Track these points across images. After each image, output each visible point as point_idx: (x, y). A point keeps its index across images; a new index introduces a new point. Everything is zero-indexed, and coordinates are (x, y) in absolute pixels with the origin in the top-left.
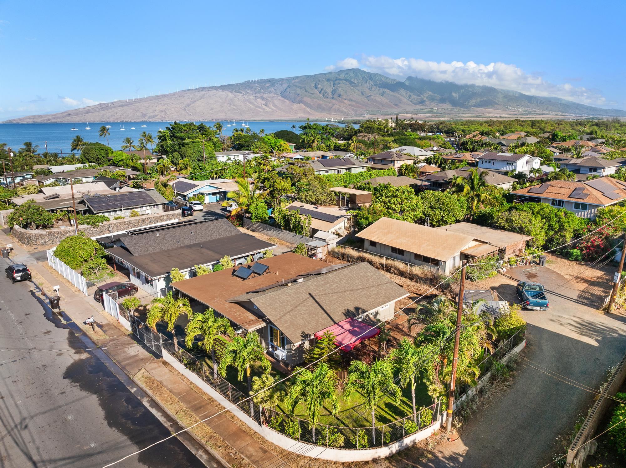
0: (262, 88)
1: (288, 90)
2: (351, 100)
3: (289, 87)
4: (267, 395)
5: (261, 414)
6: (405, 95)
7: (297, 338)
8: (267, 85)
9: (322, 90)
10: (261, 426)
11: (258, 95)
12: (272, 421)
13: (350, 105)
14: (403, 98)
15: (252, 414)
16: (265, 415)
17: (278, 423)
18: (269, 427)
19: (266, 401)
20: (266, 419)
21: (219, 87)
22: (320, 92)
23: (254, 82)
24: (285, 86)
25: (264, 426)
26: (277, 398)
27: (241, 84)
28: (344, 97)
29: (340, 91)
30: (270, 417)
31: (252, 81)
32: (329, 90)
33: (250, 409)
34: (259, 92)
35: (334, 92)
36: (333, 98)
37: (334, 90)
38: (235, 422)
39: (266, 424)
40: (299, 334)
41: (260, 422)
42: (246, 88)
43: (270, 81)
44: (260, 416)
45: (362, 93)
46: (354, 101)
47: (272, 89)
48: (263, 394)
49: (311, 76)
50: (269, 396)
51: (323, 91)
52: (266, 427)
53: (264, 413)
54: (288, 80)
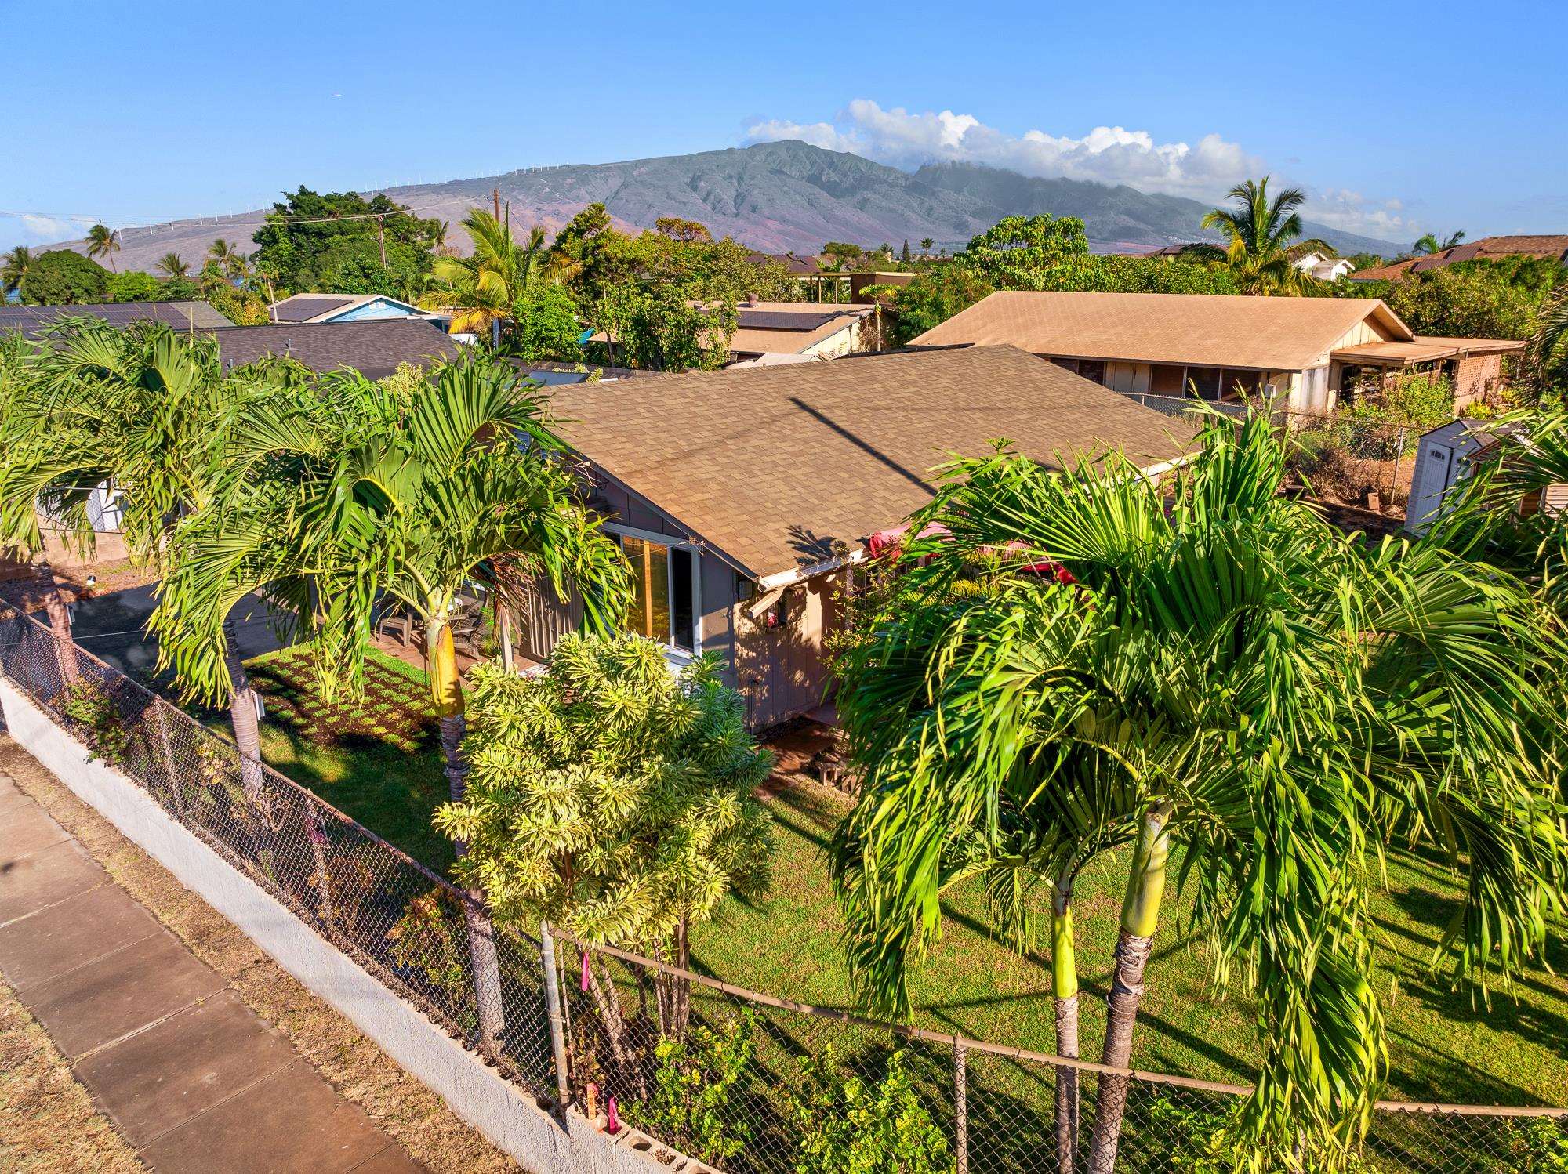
0: (555, 189)
1: (622, 194)
2: (783, 220)
3: (625, 186)
4: (608, 816)
5: (557, 1021)
6: (917, 208)
7: (776, 552)
8: (569, 181)
9: (708, 194)
10: (560, 1117)
11: (546, 207)
12: (662, 1076)
13: (780, 232)
14: (914, 216)
15: (494, 1020)
16: (599, 1026)
17: (714, 1093)
18: (638, 1135)
19: (604, 884)
20: (606, 1059)
21: (443, 186)
22: (705, 200)
23: (535, 173)
24: (615, 182)
25: (586, 1123)
26: (711, 854)
27: (500, 178)
28: (766, 212)
29: (757, 197)
30: (639, 1032)
31: (530, 171)
32: (728, 195)
33: (471, 984)
34: (550, 199)
35: (740, 199)
36: (737, 215)
37: (739, 195)
38: (354, 1092)
39: (603, 1100)
40: (777, 534)
41: (553, 1080)
42: (513, 189)
43: (574, 170)
44: (547, 1031)
45: (811, 203)
46: (792, 223)
47: (583, 192)
48: (570, 816)
49: (681, 159)
50: (631, 830)
51: (712, 197)
52: (612, 1129)
53: (581, 1005)
54: (623, 168)
